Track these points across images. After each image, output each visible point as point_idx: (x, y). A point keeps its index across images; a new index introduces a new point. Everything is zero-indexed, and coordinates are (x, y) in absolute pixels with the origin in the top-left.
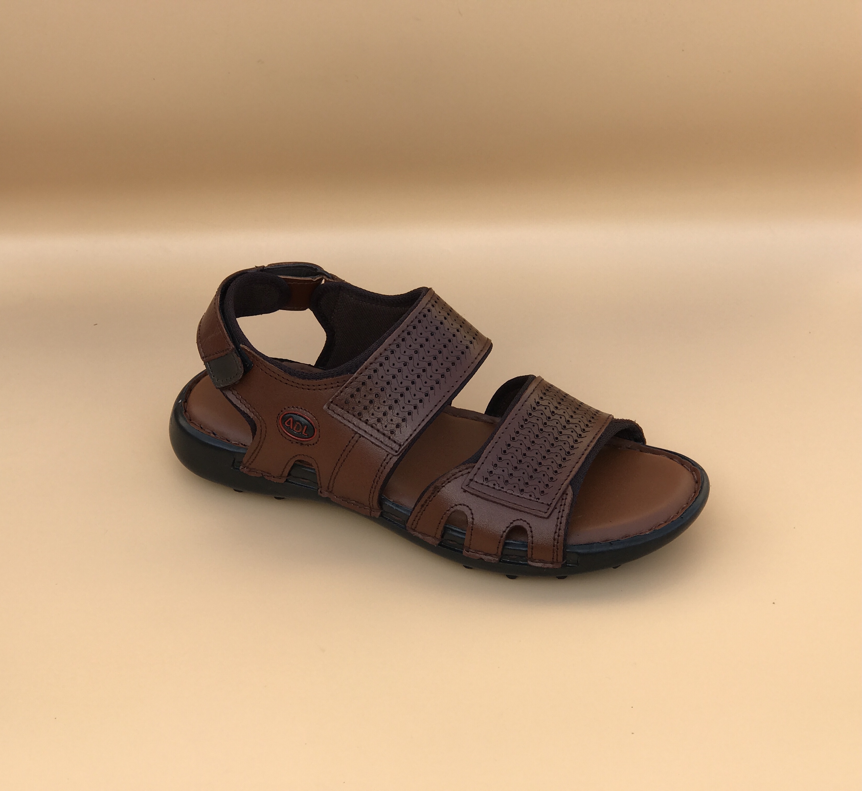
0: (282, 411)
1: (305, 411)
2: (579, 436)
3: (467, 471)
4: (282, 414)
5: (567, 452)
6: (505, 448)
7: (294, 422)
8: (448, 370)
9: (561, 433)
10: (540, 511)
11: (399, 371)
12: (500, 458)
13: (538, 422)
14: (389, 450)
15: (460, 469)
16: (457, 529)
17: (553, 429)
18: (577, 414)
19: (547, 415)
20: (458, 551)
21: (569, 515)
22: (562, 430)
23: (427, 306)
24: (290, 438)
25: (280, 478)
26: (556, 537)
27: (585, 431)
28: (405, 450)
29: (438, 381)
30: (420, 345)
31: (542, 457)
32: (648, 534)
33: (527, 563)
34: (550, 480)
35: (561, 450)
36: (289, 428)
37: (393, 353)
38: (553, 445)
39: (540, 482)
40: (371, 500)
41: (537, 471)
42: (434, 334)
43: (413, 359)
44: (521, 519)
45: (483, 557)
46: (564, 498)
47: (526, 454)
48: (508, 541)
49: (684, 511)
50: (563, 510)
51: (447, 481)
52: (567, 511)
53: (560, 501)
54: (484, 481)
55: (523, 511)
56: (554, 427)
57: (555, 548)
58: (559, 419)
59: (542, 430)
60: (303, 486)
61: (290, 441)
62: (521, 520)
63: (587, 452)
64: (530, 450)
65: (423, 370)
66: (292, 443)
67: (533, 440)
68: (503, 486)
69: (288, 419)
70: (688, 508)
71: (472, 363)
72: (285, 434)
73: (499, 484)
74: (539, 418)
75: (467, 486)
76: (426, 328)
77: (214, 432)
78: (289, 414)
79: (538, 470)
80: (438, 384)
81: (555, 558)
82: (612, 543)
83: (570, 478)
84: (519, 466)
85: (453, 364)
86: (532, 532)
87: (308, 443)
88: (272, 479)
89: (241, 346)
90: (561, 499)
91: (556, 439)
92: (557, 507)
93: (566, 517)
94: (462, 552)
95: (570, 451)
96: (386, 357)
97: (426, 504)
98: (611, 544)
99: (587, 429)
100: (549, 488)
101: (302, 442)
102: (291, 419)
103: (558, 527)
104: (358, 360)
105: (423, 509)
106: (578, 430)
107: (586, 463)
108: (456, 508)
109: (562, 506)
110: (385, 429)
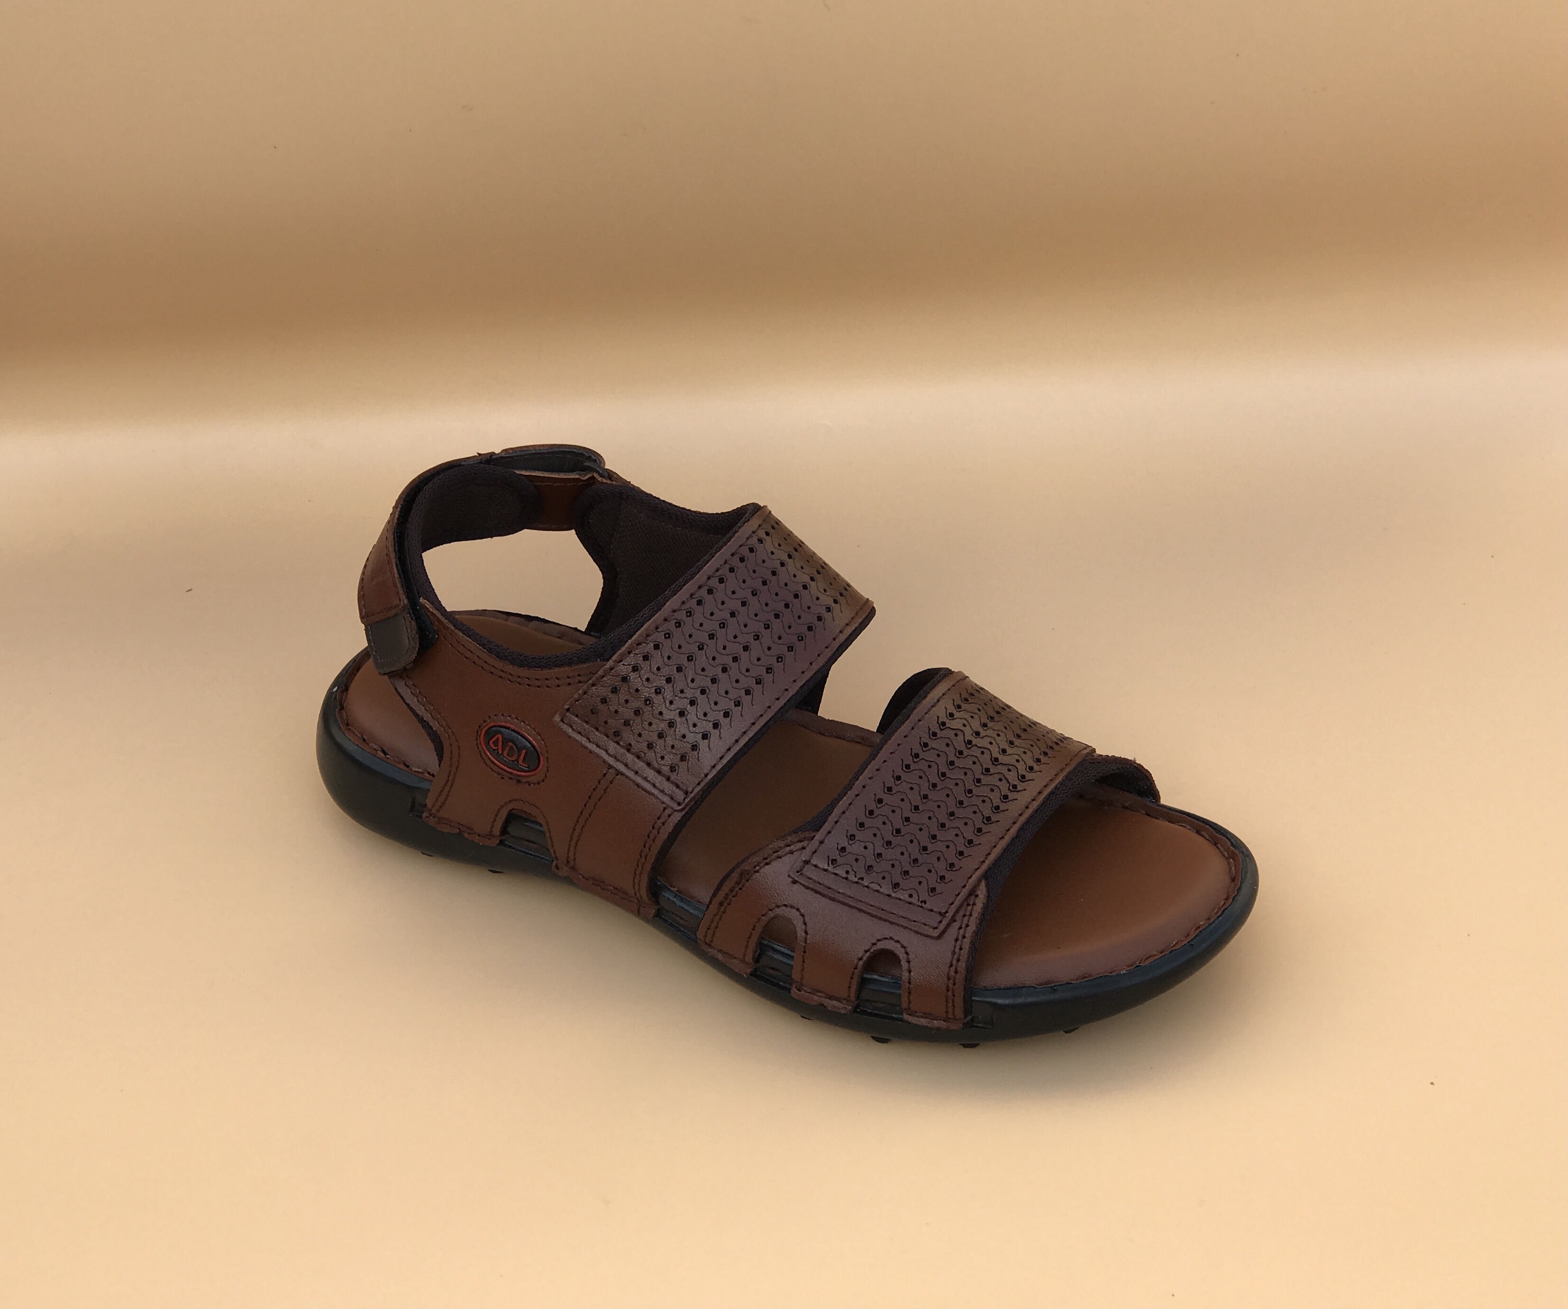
0: (485, 721)
1: (523, 723)
2: (1013, 788)
3: (800, 845)
4: (484, 727)
5: (985, 818)
6: (872, 806)
7: (505, 741)
8: (780, 660)
9: (979, 781)
10: (925, 925)
11: (690, 659)
12: (862, 825)
13: (938, 760)
14: (666, 799)
15: (788, 841)
16: (782, 949)
17: (965, 774)
18: (1016, 746)
19: (957, 747)
20: (783, 988)
21: (976, 933)
22: (982, 777)
23: (749, 542)
24: (500, 771)
25: (488, 837)
26: (952, 973)
27: (1024, 780)
28: (696, 802)
29: (760, 679)
30: (730, 613)
31: (939, 825)
32: (1124, 974)
33: (901, 1016)
34: (948, 868)
35: (975, 812)
36: (496, 752)
37: (680, 626)
38: (961, 803)
39: (930, 871)
40: (636, 887)
41: (927, 850)
42: (758, 594)
43: (715, 638)
44: (891, 938)
45: (826, 1002)
46: (971, 903)
47: (909, 818)
48: (868, 976)
49: (1198, 932)
50: (967, 926)
51: (764, 863)
52: (972, 928)
53: (963, 908)
54: (829, 866)
55: (896, 924)
56: (966, 770)
57: (950, 993)
58: (979, 754)
59: (944, 775)
60: (528, 853)
61: (499, 774)
62: (892, 940)
63: (1022, 819)
64: (919, 812)
65: (733, 658)
66: (503, 778)
67: (925, 793)
68: (863, 875)
69: (494, 736)
70: (1207, 927)
71: (827, 647)
72: (490, 762)
73: (855, 872)
74: (940, 753)
75: (798, 872)
76: (744, 582)
77: (384, 748)
78: (496, 726)
79: (929, 849)
80: (759, 685)
81: (950, 1010)
82: (1055, 988)
83: (984, 867)
84: (895, 840)
85: (790, 649)
86: (909, 962)
87: (529, 780)
88: (477, 839)
89: (421, 601)
90: (965, 904)
91: (969, 794)
92: (957, 919)
93: (971, 938)
94: (789, 990)
95: (991, 816)
96: (667, 634)
97: (728, 901)
98: (1053, 990)
99: (1029, 776)
100: (945, 883)
101: (519, 778)
102: (499, 736)
103: (956, 956)
104: (615, 636)
105: (722, 909)
106: (1012, 777)
107: (1018, 839)
108: (778, 911)
109: (966, 918)
110: (662, 762)
